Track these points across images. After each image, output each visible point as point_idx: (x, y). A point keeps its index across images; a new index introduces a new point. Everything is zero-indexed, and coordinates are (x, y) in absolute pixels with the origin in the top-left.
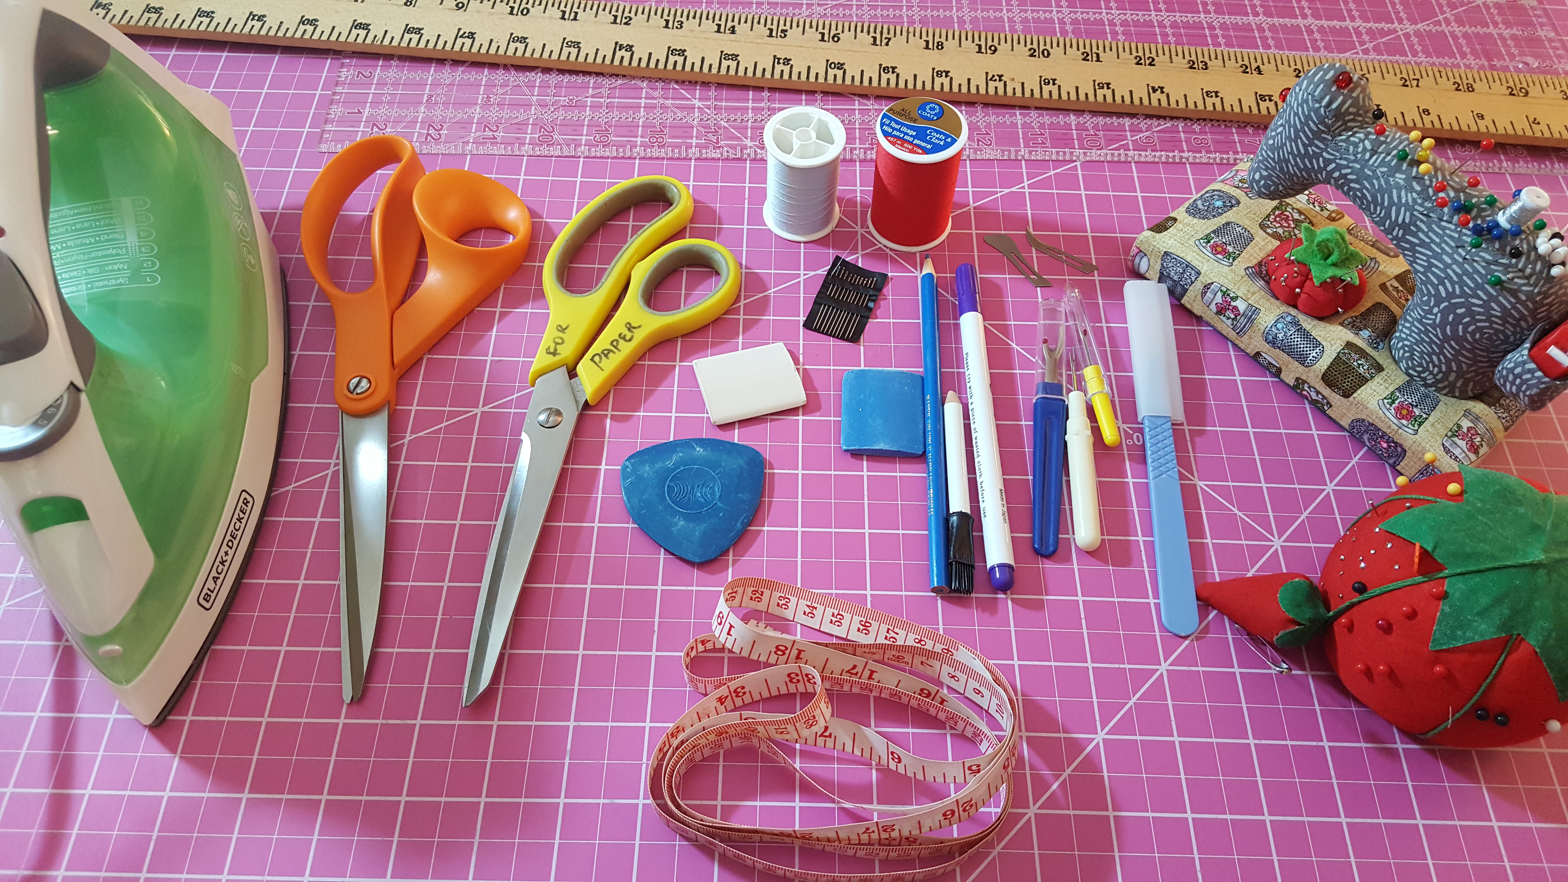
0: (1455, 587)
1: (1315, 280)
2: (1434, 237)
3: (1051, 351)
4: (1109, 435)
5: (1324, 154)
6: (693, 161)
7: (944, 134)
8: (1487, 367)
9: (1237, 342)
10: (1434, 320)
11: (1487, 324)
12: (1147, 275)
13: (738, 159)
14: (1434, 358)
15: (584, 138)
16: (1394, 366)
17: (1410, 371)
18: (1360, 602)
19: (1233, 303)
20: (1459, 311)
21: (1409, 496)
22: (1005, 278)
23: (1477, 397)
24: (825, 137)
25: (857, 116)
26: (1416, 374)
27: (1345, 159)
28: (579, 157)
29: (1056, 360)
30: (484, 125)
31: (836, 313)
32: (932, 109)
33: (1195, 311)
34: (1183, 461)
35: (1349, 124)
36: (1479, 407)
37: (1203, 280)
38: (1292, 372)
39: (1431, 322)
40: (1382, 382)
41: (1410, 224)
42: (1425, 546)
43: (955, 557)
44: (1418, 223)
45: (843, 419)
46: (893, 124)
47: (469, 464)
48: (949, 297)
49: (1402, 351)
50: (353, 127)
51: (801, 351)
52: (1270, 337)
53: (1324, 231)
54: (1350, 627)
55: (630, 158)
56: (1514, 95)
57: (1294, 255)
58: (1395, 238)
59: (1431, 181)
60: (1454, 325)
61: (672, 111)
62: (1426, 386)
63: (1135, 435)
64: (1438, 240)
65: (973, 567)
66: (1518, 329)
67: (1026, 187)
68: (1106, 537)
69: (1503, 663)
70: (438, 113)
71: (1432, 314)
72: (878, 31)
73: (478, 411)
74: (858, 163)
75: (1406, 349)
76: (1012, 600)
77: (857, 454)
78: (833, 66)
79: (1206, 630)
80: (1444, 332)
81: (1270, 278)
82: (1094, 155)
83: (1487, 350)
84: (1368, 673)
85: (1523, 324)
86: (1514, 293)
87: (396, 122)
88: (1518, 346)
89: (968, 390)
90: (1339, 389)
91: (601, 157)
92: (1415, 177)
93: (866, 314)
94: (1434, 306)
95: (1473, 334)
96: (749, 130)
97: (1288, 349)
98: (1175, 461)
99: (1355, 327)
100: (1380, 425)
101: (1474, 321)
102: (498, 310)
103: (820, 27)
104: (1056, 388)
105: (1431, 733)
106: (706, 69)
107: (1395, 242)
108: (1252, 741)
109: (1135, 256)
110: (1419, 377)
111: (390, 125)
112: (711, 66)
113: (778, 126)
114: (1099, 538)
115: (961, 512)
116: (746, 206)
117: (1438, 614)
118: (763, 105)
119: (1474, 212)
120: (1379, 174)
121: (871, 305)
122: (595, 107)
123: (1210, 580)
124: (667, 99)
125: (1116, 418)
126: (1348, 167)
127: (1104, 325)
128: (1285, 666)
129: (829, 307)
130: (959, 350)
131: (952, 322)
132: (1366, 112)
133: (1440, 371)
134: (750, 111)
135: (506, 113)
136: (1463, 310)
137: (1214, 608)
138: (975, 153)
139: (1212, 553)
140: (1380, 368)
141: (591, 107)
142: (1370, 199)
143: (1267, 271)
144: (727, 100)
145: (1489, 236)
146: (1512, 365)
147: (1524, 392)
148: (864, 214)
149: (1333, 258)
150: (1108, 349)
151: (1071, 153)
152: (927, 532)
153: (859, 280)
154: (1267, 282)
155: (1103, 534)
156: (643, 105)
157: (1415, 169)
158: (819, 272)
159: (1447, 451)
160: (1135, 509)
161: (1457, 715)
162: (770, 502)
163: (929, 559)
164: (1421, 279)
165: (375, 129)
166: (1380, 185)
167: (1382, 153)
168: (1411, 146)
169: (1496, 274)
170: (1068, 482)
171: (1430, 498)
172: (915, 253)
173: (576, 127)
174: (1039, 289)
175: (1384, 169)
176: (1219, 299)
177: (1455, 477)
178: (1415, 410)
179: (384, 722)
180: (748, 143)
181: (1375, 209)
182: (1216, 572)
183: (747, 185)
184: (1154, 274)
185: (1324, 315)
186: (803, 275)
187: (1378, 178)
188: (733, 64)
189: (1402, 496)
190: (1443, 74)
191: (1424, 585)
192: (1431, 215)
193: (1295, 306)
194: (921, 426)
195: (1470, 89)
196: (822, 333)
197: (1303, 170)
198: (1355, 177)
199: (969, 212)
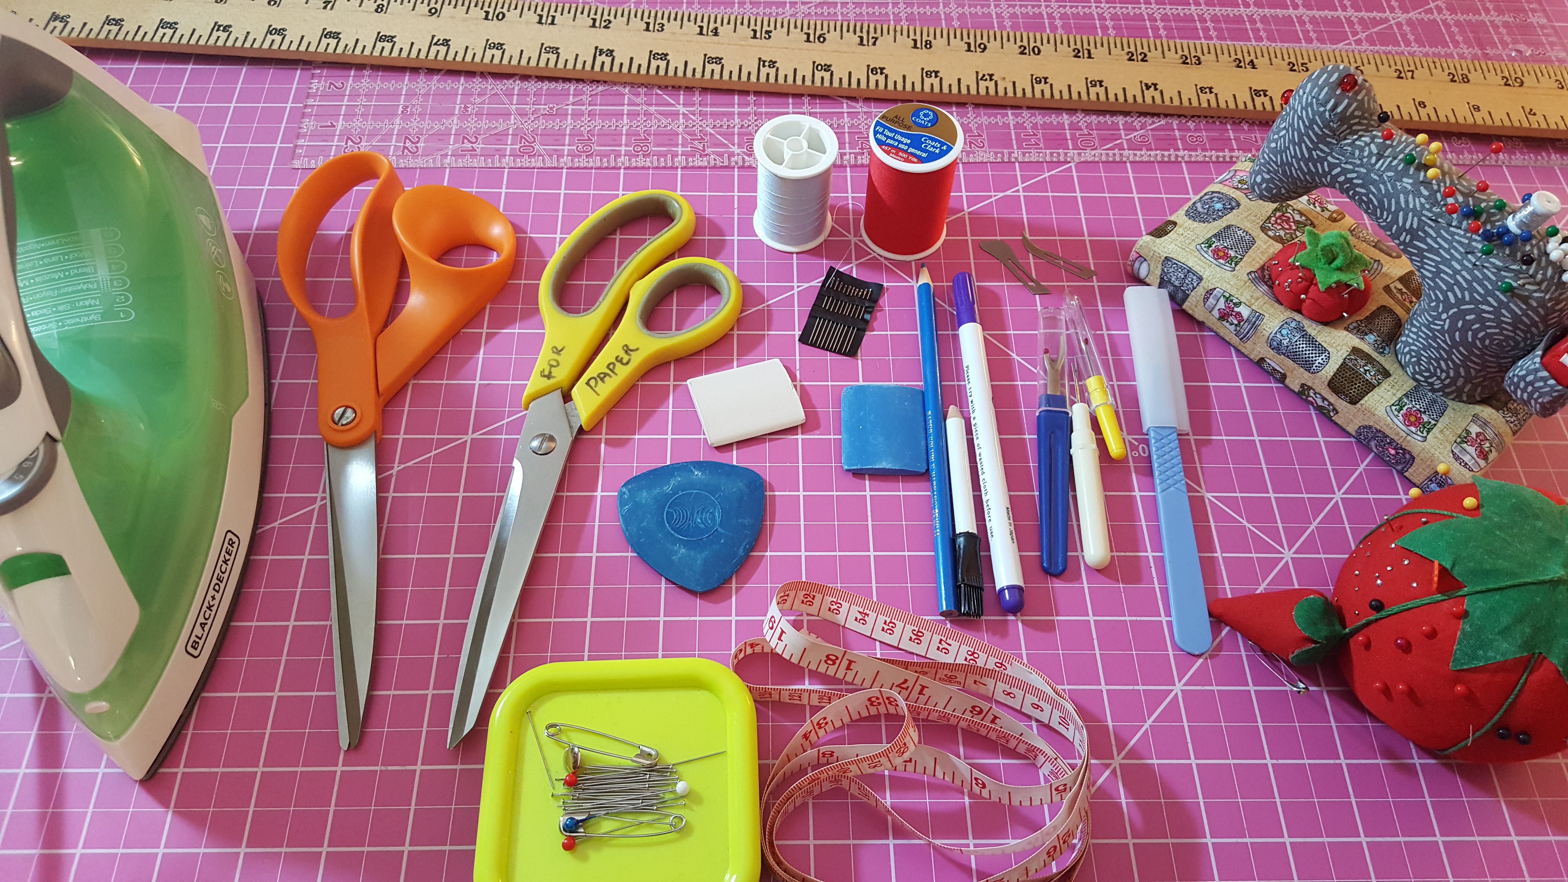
0: (1475, 606)
1: (1320, 286)
2: (1443, 243)
3: (1053, 361)
4: (1115, 448)
5: (1329, 158)
6: (679, 170)
7: (940, 142)
8: (1495, 372)
9: (1240, 348)
10: (1443, 326)
11: (1498, 331)
12: (1147, 280)
13: (726, 167)
14: (1442, 363)
15: (566, 148)
16: (1400, 371)
17: (1417, 376)
18: (1377, 620)
19: (1236, 309)
20: (1468, 318)
21: (1424, 510)
22: (1003, 286)
23: (1484, 402)
24: (816, 145)
25: (846, 119)
26: (1423, 379)
27: (1351, 163)
28: (562, 168)
29: (1057, 370)
30: (462, 136)
31: (832, 327)
32: (926, 115)
33: (1197, 316)
34: (1190, 473)
35: (1355, 128)
36: (1486, 412)
37: (1205, 285)
38: (1297, 378)
39: (1439, 328)
40: (1389, 388)
41: (1418, 229)
42: (1443, 563)
43: (963, 580)
44: (1426, 228)
45: (844, 437)
46: (887, 132)
47: (461, 494)
48: (947, 307)
49: (1408, 357)
50: (326, 141)
51: (798, 367)
52: (1275, 343)
53: (1329, 235)
54: (1367, 645)
55: (614, 168)
56: (1509, 85)
57: (1299, 259)
58: (1403, 243)
59: (1439, 185)
60: (1464, 331)
61: (656, 118)
62: (1433, 391)
63: (1141, 446)
64: (1446, 246)
65: (982, 589)
66: (1529, 335)
67: (1021, 190)
68: (1115, 554)
69: (1526, 682)
70: (414, 125)
71: (1441, 320)
72: (865, 30)
73: (468, 438)
74: (848, 169)
75: (1413, 354)
76: (1023, 622)
77: (858, 474)
78: (820, 68)
79: (1219, 648)
80: (1452, 338)
81: (1273, 283)
82: (1089, 155)
83: (1497, 356)
84: (1386, 691)
85: (1534, 330)
86: (1525, 300)
87: (372, 135)
88: (1529, 352)
89: (970, 405)
90: (1346, 395)
91: (585, 168)
92: (1422, 182)
93: (862, 327)
94: (1443, 312)
95: (1482, 340)
96: (736, 137)
97: (1293, 356)
98: (1182, 474)
99: (1360, 331)
100: (1388, 432)
101: (1483, 327)
102: (485, 331)
103: (805, 27)
104: (1057, 400)
105: (1451, 750)
106: (689, 74)
107: (1402, 247)
108: (1269, 762)
109: (1134, 261)
110: (1425, 382)
111: (364, 138)
112: (694, 70)
113: (768, 135)
114: (1109, 555)
115: (968, 533)
116: (736, 216)
117: (1459, 633)
118: (748, 109)
119: (1484, 217)
120: (1385, 178)
121: (867, 317)
122: (577, 115)
123: (1221, 596)
124: (651, 105)
125: (1121, 430)
126: (1353, 171)
127: (1105, 332)
128: (1302, 685)
129: (825, 320)
130: (959, 362)
131: (950, 332)
132: (1371, 115)
133: (1448, 377)
134: (736, 116)
135: (484, 124)
136: (1473, 316)
137: (1227, 625)
138: (968, 156)
139: (1223, 568)
140: (1387, 374)
141: (572, 115)
142: (1376, 203)
143: (1270, 275)
144: (712, 105)
145: (1499, 242)
146: (1524, 372)
147: (1536, 400)
148: (857, 222)
149: (1338, 263)
150: (1110, 357)
151: (1066, 154)
152: (933, 553)
153: (854, 291)
154: (1271, 287)
155: (1112, 551)
156: (625, 112)
157: (1422, 174)
158: (813, 283)
159: (1457, 458)
160: (1144, 523)
161: (1478, 734)
162: (772, 526)
163: (936, 581)
164: (1428, 284)
165: (350, 143)
166: (1387, 189)
167: (1388, 157)
168: (1418, 149)
169: (1507, 280)
170: (1075, 498)
171: (1445, 513)
172: (910, 262)
173: (557, 137)
174: (1037, 296)
175: (1391, 174)
176: (1221, 304)
177: (1470, 490)
178: (1423, 416)
179: (383, 768)
180: (736, 149)
181: (1382, 214)
182: (1227, 586)
183: (736, 193)
184: (1154, 279)
185: (1328, 320)
186: (797, 287)
187: (1384, 183)
188: (717, 68)
189: (1417, 510)
190: (1438, 65)
191: (1443, 603)
192: (1439, 220)
193: (1299, 311)
194: (923, 443)
195: (1466, 80)
196: (819, 347)
197: (1307, 174)
198: (1360, 181)
199: (962, 219)
